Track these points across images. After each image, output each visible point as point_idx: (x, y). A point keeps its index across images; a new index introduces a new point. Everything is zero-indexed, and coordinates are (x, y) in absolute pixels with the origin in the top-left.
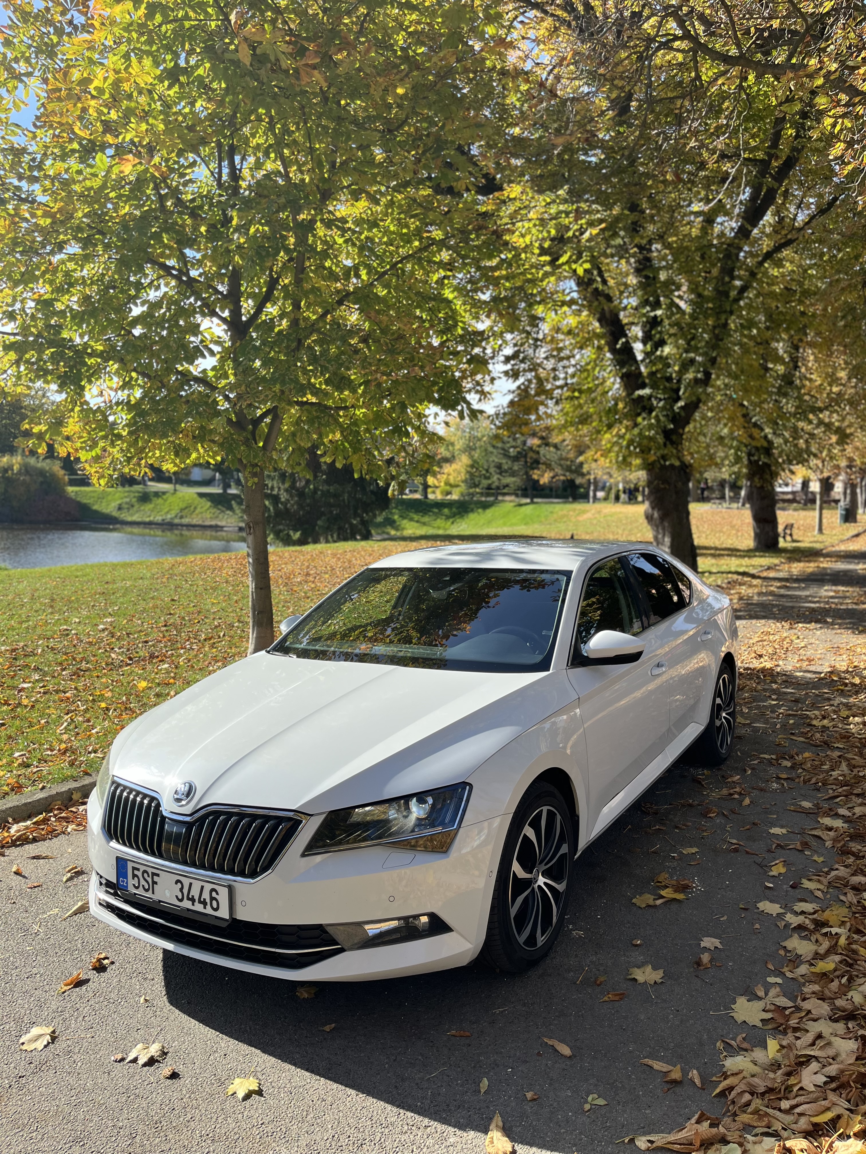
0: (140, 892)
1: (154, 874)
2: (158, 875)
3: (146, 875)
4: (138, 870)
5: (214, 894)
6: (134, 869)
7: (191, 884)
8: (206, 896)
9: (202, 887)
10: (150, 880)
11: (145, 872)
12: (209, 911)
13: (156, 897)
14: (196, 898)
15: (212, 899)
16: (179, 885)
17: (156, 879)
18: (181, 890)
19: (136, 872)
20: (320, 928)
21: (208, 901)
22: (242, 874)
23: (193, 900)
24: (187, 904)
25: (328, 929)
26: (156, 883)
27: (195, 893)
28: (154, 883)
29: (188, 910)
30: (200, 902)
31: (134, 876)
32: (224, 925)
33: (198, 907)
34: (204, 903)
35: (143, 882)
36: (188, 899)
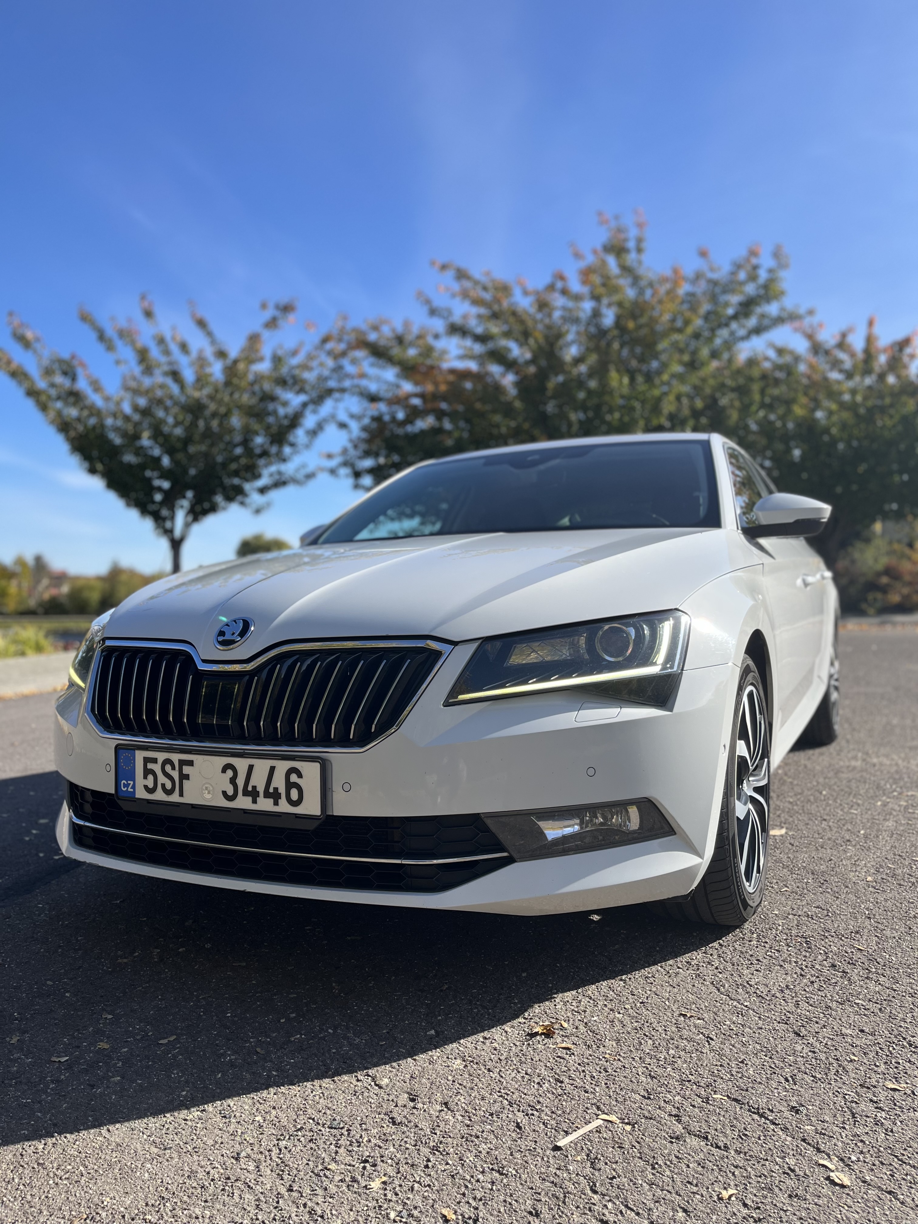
0: (159, 795)
1: (182, 763)
2: (190, 763)
3: (168, 768)
4: (155, 761)
5: (294, 778)
6: (147, 760)
7: (251, 768)
8: (279, 782)
9: (272, 769)
10: (175, 775)
11: (168, 761)
12: (284, 807)
13: (186, 800)
14: (261, 789)
15: (290, 785)
16: (230, 773)
17: (186, 770)
18: (233, 781)
19: (150, 766)
20: (474, 820)
21: (282, 790)
22: (344, 741)
23: (254, 794)
24: (243, 803)
25: (489, 822)
26: (187, 777)
27: (259, 781)
28: (184, 777)
29: (245, 811)
30: (267, 795)
31: (147, 772)
32: (311, 826)
33: (265, 804)
34: (275, 796)
35: (162, 779)
36: (246, 793)
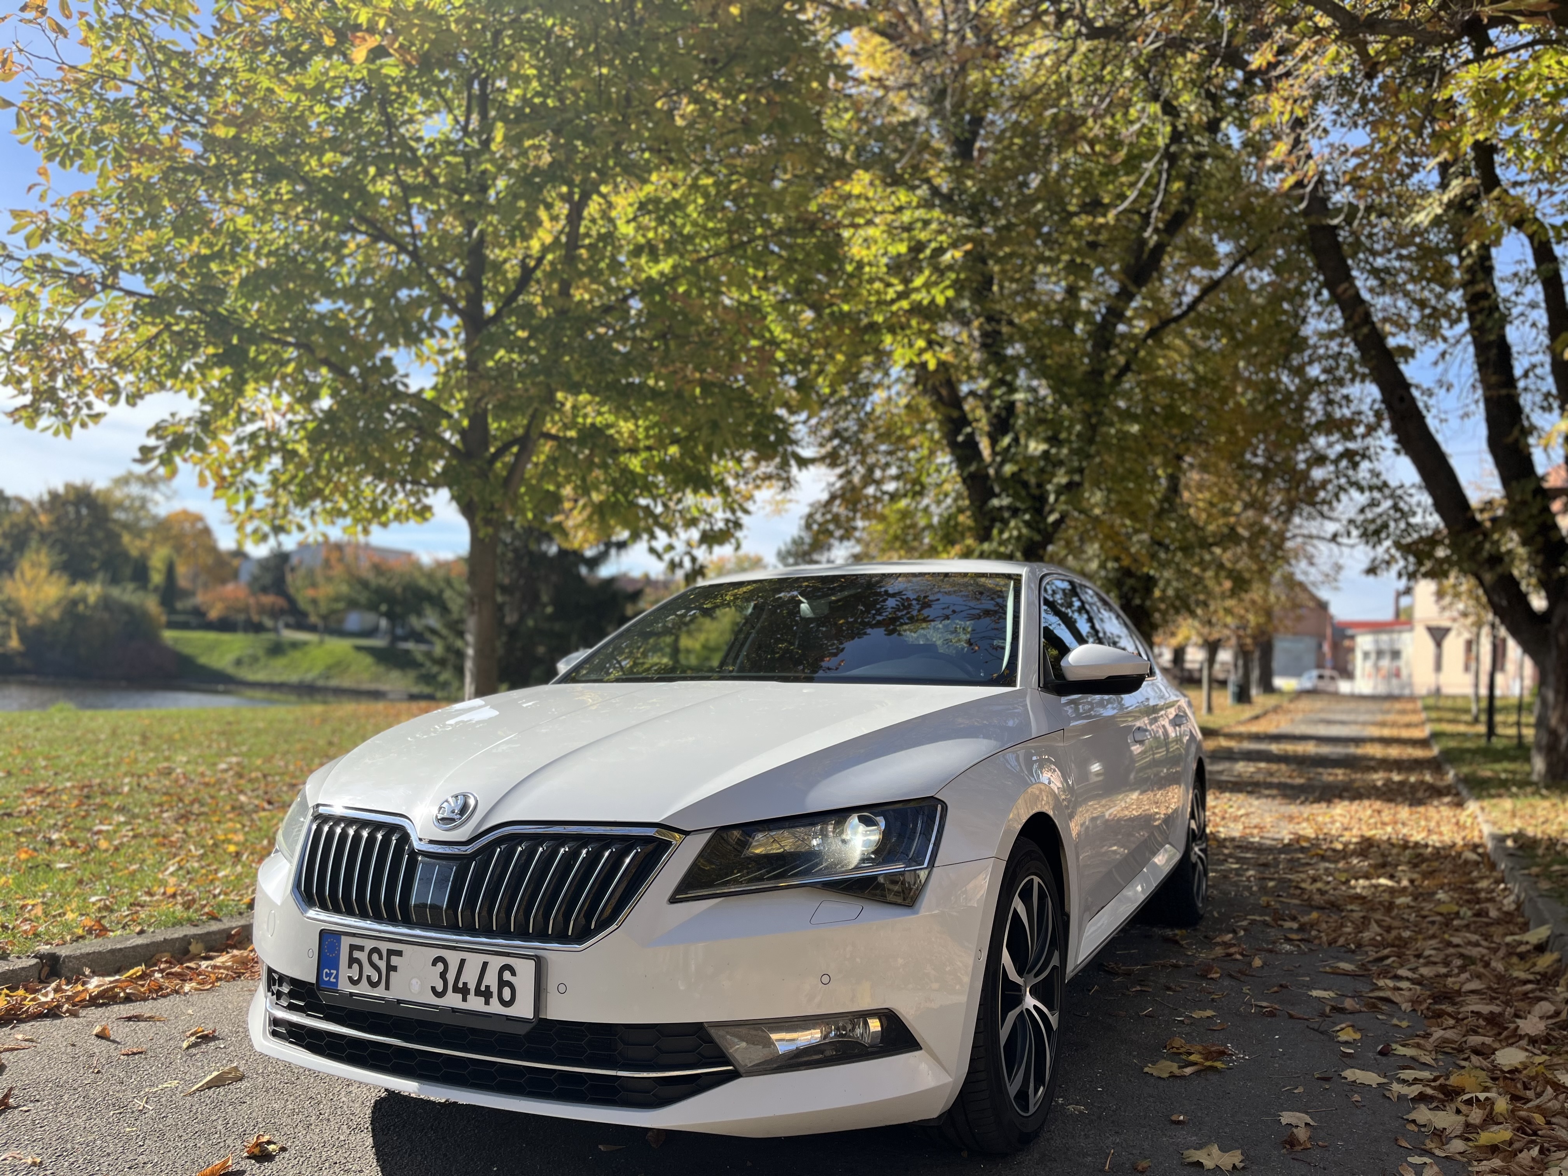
0: (363, 989)
1: (391, 952)
2: (399, 953)
3: (375, 957)
4: (361, 948)
5: (507, 976)
6: (353, 948)
7: (463, 962)
8: (491, 980)
9: (485, 965)
10: (382, 965)
11: (375, 950)
12: (495, 1007)
13: (390, 995)
14: (472, 986)
15: (502, 983)
16: (440, 966)
17: (395, 961)
18: (443, 975)
19: (356, 954)
20: (698, 1030)
21: (494, 989)
22: (562, 937)
23: (464, 991)
24: (453, 1000)
25: (712, 1031)
26: (395, 969)
27: (470, 977)
28: (391, 968)
29: (454, 1010)
30: (478, 992)
31: (352, 961)
32: (522, 1030)
33: (475, 1003)
34: (486, 994)
35: (368, 970)
36: (456, 990)
